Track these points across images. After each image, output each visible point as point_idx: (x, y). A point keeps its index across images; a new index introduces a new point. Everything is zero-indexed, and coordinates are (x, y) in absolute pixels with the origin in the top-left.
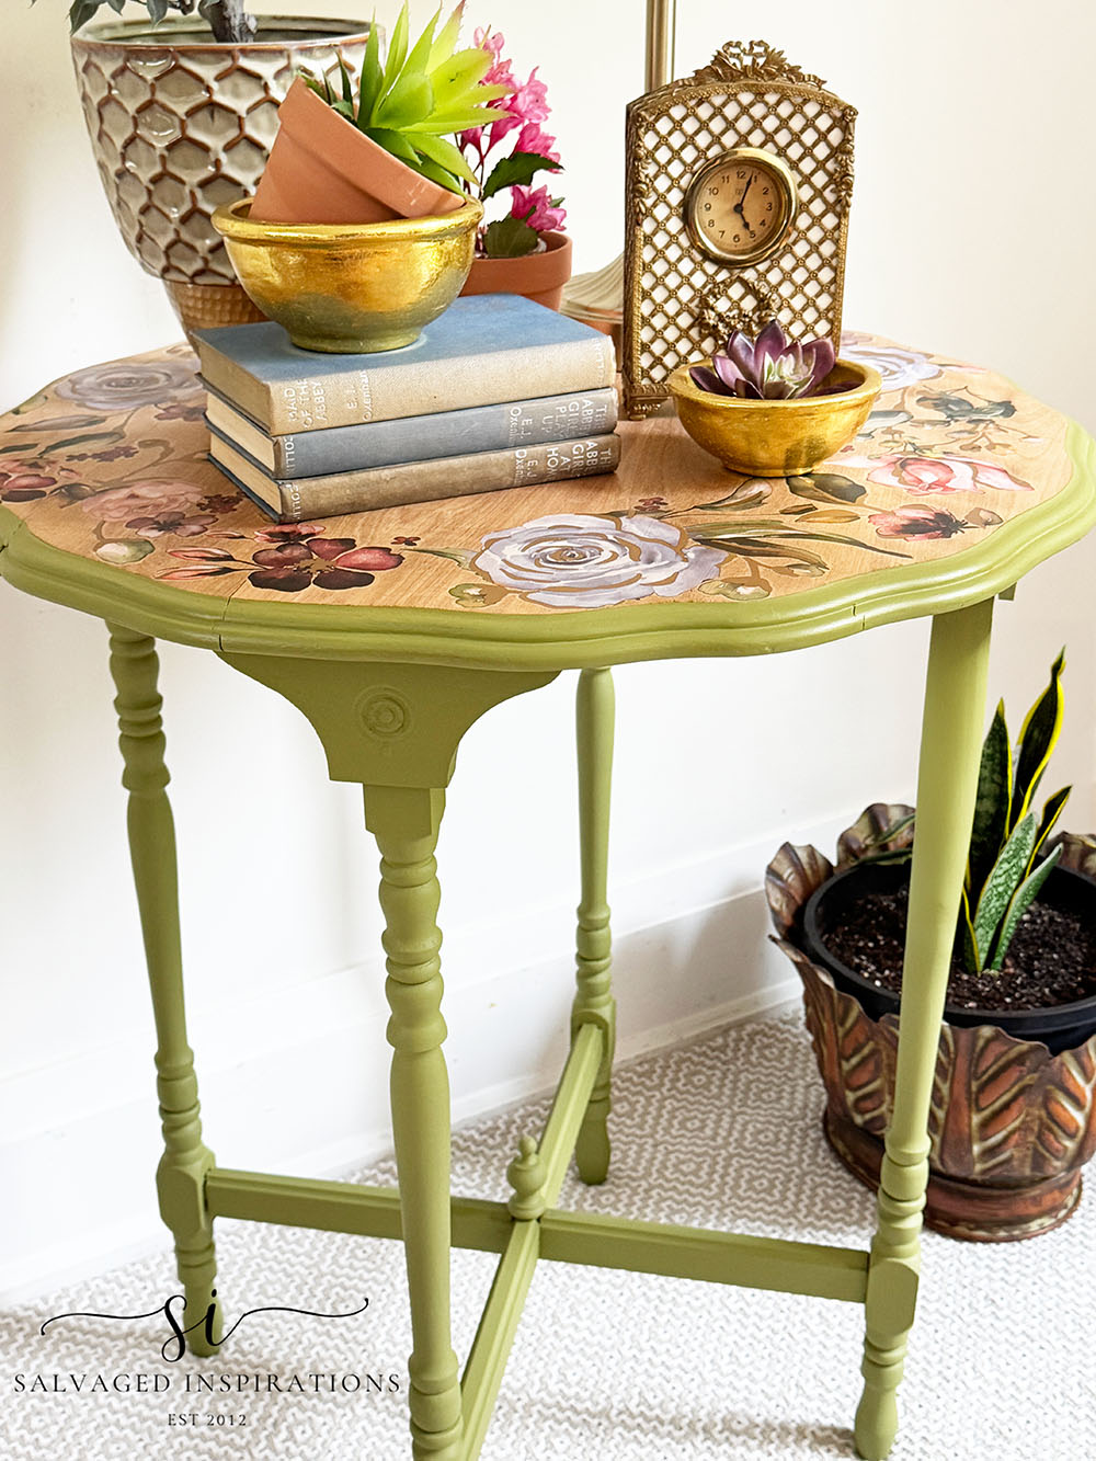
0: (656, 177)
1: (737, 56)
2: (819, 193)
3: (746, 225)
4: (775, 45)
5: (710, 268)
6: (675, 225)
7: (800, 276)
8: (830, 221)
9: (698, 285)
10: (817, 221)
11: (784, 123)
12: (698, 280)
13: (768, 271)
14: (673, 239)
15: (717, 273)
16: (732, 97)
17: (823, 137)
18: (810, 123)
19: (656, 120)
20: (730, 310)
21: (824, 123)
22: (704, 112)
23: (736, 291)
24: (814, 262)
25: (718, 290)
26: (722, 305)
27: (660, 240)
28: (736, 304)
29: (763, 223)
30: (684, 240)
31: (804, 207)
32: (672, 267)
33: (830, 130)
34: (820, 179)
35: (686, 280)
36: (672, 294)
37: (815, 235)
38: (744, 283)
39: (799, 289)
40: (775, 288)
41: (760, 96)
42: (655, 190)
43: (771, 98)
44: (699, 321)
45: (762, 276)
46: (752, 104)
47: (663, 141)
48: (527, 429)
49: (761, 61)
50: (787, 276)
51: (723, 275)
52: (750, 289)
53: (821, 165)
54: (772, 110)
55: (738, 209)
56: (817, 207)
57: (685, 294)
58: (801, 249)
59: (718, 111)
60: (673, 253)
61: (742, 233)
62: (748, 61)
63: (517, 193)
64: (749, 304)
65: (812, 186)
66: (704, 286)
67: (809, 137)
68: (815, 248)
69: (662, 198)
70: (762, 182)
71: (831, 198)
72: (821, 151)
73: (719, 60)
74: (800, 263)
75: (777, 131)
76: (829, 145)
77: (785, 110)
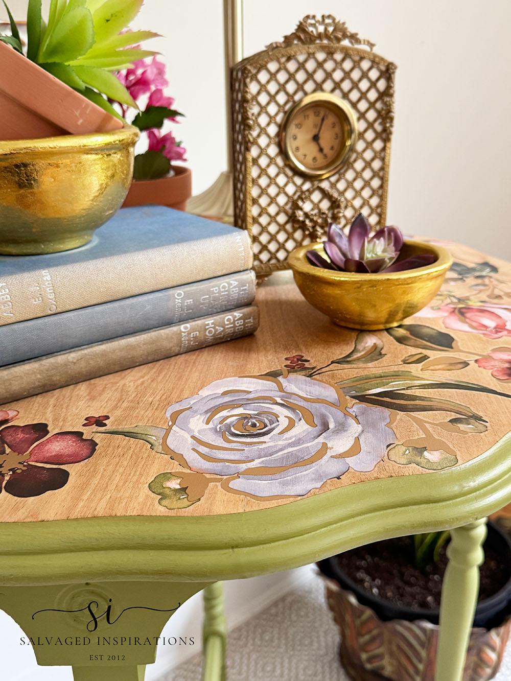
0: (259, 114)
1: (314, 25)
2: (370, 125)
3: (321, 150)
4: (339, 18)
5: (298, 181)
6: (273, 150)
7: (358, 184)
8: (378, 145)
9: (291, 193)
10: (369, 145)
11: (347, 75)
12: (290, 189)
13: (338, 181)
14: (272, 161)
15: (303, 184)
16: (311, 55)
17: (373, 84)
18: (365, 75)
19: (258, 72)
20: (312, 209)
21: (374, 74)
22: (292, 66)
23: (316, 196)
24: (367, 174)
25: (304, 196)
26: (307, 207)
27: (263, 161)
28: (316, 206)
29: (332, 148)
30: (280, 161)
31: (361, 135)
32: (272, 181)
33: (378, 79)
34: (371, 115)
35: (282, 190)
36: (273, 200)
37: (368, 155)
38: (322, 191)
39: (358, 193)
40: (342, 193)
41: (330, 53)
42: (259, 125)
43: (338, 56)
44: (292, 219)
45: (333, 185)
46: (325, 61)
47: (263, 88)
48: (189, 307)
49: (331, 29)
50: (350, 185)
51: (307, 186)
52: (325, 194)
53: (372, 105)
54: (339, 65)
55: (316, 138)
56: (370, 135)
57: (282, 200)
58: (359, 165)
59: (301, 66)
60: (272, 171)
61: (319, 156)
62: (321, 29)
63: (152, 136)
64: (325, 205)
65: (366, 120)
66: (295, 194)
67: (364, 85)
68: (368, 164)
69: (263, 131)
70: (331, 119)
71: (378, 127)
72: (373, 95)
73: (301, 28)
74: (358, 175)
75: (342, 80)
76: (378, 90)
77: (347, 65)
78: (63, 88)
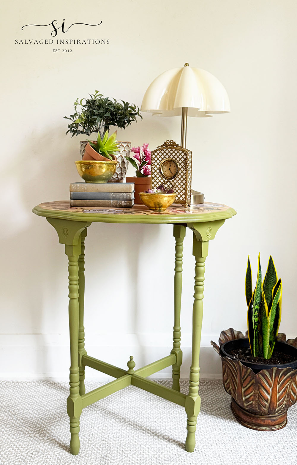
0: (155, 163)
1: (168, 143)
2: (182, 167)
3: (171, 172)
4: (174, 141)
6: (158, 171)
7: (179, 182)
8: (184, 172)
9: (162, 182)
10: (182, 172)
11: (176, 154)
12: (162, 181)
13: (174, 180)
14: (158, 174)
15: (165, 180)
16: (167, 149)
17: (183, 157)
18: (180, 154)
19: (155, 153)
20: (167, 187)
21: (183, 154)
22: (163, 152)
23: (168, 183)
24: (182, 179)
25: (166, 183)
26: (166, 186)
27: (156, 173)
28: (168, 186)
29: (174, 172)
30: (159, 174)
31: (180, 169)
32: (158, 179)
33: (184, 156)
34: (182, 164)
35: (160, 181)
36: (158, 183)
37: (182, 174)
38: (170, 182)
39: (179, 184)
40: (175, 183)
41: (172, 150)
42: (155, 165)
43: (174, 150)
45: (173, 181)
46: (170, 151)
47: (156, 156)
48: (114, 197)
49: (172, 143)
50: (177, 182)
51: (166, 181)
52: (171, 184)
53: (183, 162)
54: (174, 152)
55: (170, 169)
56: (182, 169)
57: (160, 183)
58: (180, 177)
59: (165, 152)
60: (158, 176)
61: (171, 174)
62: (170, 143)
64: (171, 186)
65: (181, 165)
66: (163, 182)
67: (180, 157)
68: (182, 177)
69: (156, 166)
70: (173, 164)
71: (184, 168)
72: (183, 159)
73: (165, 143)
74: (180, 179)
75: (175, 156)
76: (184, 158)
77: (176, 152)
78: (96, 153)
